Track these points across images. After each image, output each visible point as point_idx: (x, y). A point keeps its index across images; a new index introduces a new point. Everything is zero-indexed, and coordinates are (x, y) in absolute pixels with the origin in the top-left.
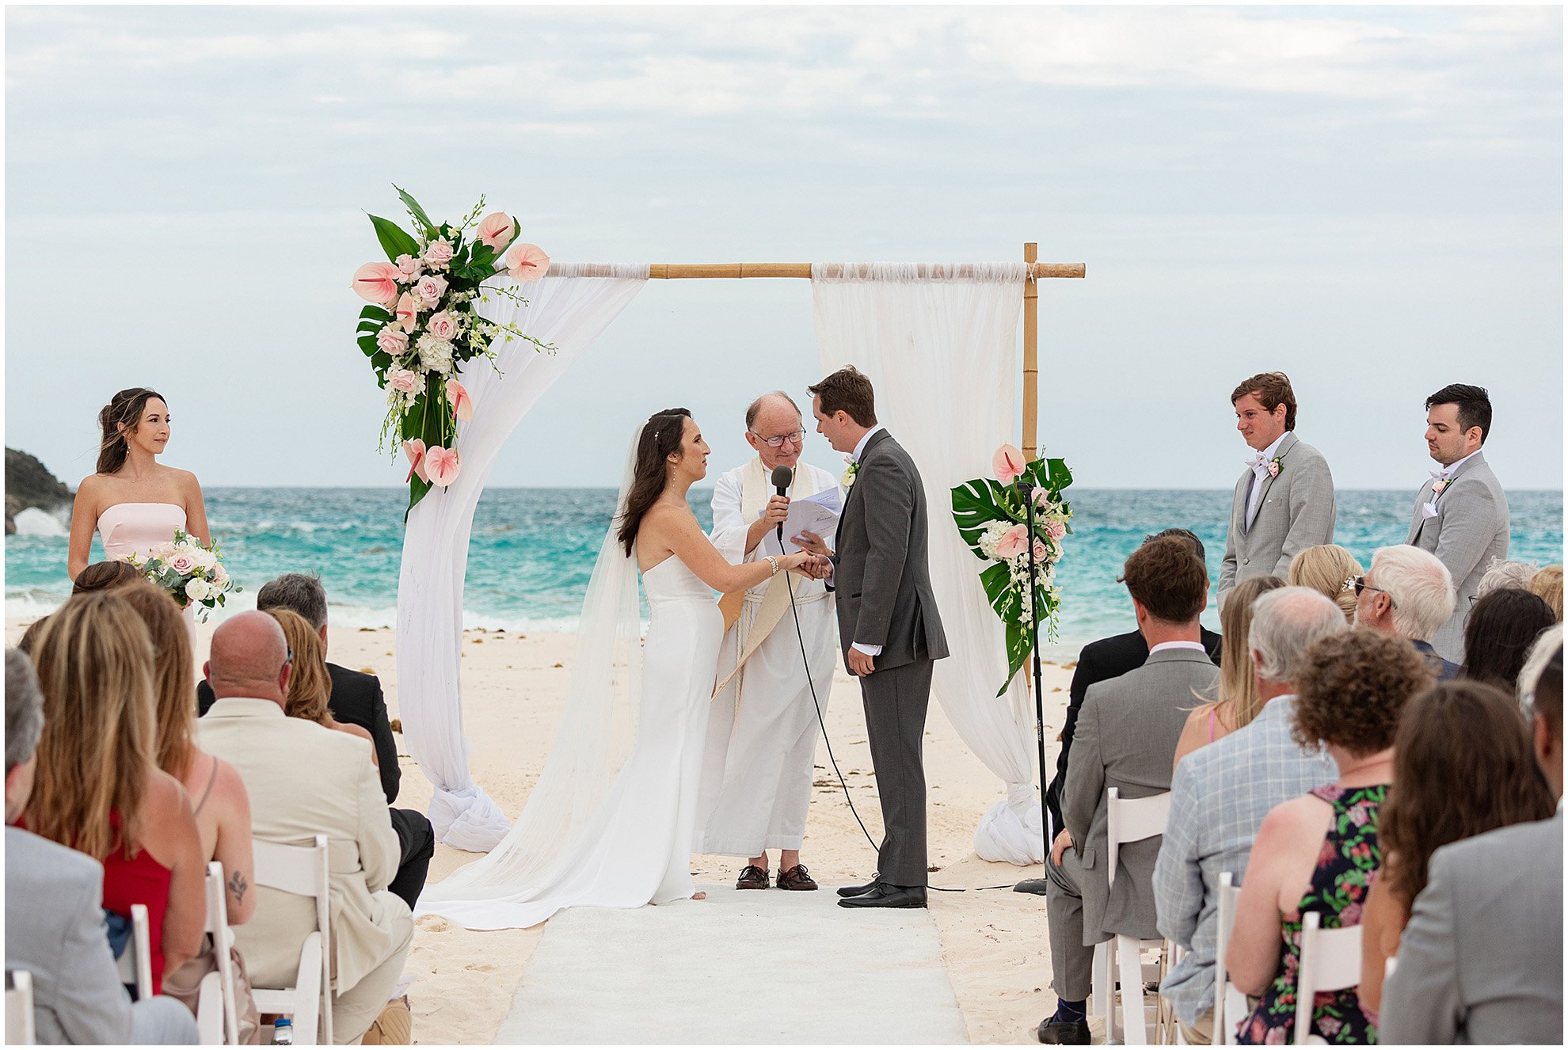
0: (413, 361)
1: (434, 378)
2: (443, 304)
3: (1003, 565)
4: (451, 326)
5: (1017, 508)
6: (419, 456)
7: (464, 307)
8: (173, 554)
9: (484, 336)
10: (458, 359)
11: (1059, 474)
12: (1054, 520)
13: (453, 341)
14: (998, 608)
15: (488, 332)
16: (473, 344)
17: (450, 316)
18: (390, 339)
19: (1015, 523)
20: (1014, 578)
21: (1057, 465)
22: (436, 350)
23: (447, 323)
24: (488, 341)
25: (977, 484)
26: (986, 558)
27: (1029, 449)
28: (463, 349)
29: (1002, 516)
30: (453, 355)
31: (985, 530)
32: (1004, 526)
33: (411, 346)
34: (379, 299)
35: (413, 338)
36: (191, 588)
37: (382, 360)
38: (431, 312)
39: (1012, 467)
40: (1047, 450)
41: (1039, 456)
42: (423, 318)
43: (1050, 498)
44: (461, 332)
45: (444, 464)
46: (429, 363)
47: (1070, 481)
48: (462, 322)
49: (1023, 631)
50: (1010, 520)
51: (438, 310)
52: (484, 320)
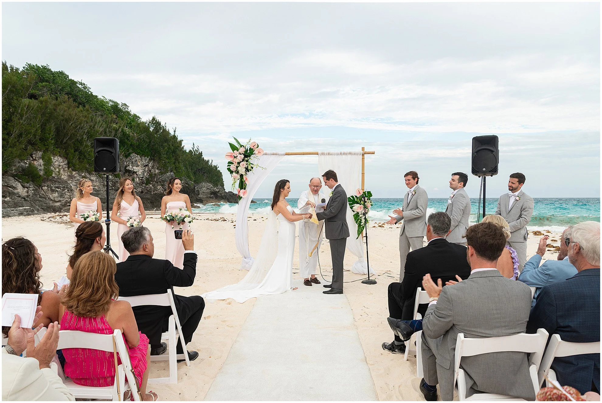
0: (237, 172)
1: (242, 176)
2: (243, 160)
3: (358, 213)
4: (245, 165)
5: (361, 202)
6: (239, 191)
7: (247, 161)
8: (180, 213)
9: (251, 167)
10: (246, 172)
11: (370, 194)
12: (368, 204)
13: (245, 168)
14: (357, 222)
15: (252, 166)
16: (249, 168)
17: (245, 163)
18: (233, 167)
19: (360, 205)
20: (360, 216)
21: (369, 193)
22: (242, 170)
23: (244, 164)
24: (252, 168)
25: (352, 197)
26: (354, 212)
27: (363, 189)
28: (247, 170)
29: (358, 203)
30: (245, 171)
31: (354, 206)
32: (358, 205)
33: (237, 169)
34: (230, 159)
35: (237, 167)
36: (185, 220)
37: (231, 172)
38: (241, 162)
39: (360, 193)
40: (367, 189)
41: (365, 191)
42: (239, 163)
43: (367, 199)
44: (247, 166)
45: (244, 193)
46: (240, 172)
47: (372, 196)
48: (247, 164)
49: (362, 227)
50: (359, 204)
51: (242, 161)
52: (252, 164)
